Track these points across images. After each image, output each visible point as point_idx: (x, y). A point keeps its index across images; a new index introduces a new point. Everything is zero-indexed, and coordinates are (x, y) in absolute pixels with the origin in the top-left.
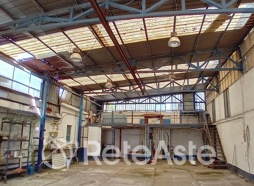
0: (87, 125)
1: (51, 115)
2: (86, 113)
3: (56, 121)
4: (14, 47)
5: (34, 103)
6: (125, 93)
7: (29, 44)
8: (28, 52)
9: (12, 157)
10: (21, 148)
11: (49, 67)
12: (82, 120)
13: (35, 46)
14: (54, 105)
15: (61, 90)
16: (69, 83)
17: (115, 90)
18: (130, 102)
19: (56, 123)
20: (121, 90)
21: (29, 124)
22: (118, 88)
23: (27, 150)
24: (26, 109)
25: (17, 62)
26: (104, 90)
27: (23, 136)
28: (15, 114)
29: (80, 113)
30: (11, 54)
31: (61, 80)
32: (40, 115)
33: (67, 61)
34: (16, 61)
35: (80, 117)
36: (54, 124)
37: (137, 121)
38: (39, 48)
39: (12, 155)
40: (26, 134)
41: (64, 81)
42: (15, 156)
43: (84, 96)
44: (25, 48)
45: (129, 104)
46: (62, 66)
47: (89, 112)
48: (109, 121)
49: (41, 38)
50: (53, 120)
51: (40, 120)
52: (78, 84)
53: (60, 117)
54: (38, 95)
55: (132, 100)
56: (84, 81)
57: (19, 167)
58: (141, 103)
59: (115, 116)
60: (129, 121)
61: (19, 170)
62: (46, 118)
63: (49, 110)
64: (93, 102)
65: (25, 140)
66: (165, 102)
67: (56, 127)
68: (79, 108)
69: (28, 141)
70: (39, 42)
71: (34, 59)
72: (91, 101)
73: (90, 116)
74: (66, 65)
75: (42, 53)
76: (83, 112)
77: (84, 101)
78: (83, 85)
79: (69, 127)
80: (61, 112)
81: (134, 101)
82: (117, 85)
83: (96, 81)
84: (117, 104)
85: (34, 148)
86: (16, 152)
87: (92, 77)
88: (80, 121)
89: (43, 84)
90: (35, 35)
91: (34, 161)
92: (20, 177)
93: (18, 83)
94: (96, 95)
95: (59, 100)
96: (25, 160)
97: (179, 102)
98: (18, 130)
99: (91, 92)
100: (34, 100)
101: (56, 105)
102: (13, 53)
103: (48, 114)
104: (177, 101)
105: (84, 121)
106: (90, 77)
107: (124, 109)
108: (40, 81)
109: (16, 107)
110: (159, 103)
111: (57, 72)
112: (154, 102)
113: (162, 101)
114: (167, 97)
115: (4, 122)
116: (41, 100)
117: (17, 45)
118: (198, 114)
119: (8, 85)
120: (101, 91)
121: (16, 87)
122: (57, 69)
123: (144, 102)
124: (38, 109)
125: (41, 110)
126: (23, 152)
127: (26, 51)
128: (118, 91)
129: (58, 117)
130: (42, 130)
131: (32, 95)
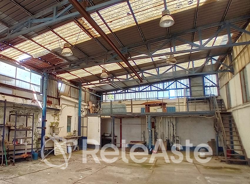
0: (86, 116)
1: (52, 107)
2: (85, 104)
3: (56, 112)
4: (14, 50)
5: (35, 97)
6: (123, 82)
7: (26, 46)
8: (26, 53)
9: (19, 144)
10: (26, 136)
11: (46, 64)
12: (82, 111)
13: (31, 47)
14: (54, 98)
15: (60, 84)
16: (67, 76)
17: (111, 80)
18: (129, 91)
19: (56, 115)
20: (118, 79)
21: (32, 116)
22: (115, 77)
23: (31, 138)
24: (29, 102)
25: (19, 63)
26: (101, 81)
27: (27, 126)
28: (20, 107)
29: (79, 104)
30: (13, 56)
31: (59, 75)
32: (42, 107)
33: (61, 56)
34: (17, 62)
35: (79, 108)
36: (55, 115)
37: (137, 110)
38: (34, 48)
39: (18, 142)
40: (30, 124)
41: (61, 75)
42: (21, 143)
43: (82, 88)
44: (23, 50)
45: (128, 93)
46: (57, 61)
47: (88, 103)
48: (108, 111)
49: (34, 39)
50: (53, 111)
51: (42, 112)
52: (75, 77)
53: (60, 108)
54: (38, 89)
55: (131, 89)
56: (80, 73)
57: (25, 153)
58: (141, 91)
59: (114, 106)
60: (129, 110)
61: (25, 155)
62: (47, 110)
63: (49, 103)
64: (92, 93)
65: (30, 130)
66: (168, 88)
67: (56, 118)
68: (78, 99)
69: (31, 130)
70: (33, 43)
71: (32, 58)
72: (90, 92)
73: (89, 107)
74: (61, 60)
75: (38, 52)
76: (82, 103)
77: (83, 93)
78: (80, 77)
79: (69, 118)
80: (61, 104)
81: (134, 89)
82: (113, 74)
83: (92, 73)
84: (116, 94)
85: (38, 136)
86: (22, 140)
87: (87, 69)
88: (80, 112)
89: (42, 80)
90: (29, 37)
91: (38, 148)
92: (26, 161)
93: (20, 81)
94: (94, 86)
95: (58, 93)
96: (30, 147)
97: (185, 87)
98: (24, 121)
99: (89, 83)
100: (35, 95)
101: (55, 98)
102: (14, 55)
103: (49, 107)
104: (183, 86)
105: (84, 111)
106: (85, 69)
107: (124, 99)
108: (40, 77)
109: (20, 101)
110: (161, 90)
111: (54, 68)
112: (156, 89)
113: (165, 87)
114: (170, 83)
115: (11, 115)
116: (42, 94)
117: (16, 48)
118: (208, 100)
119: (12, 83)
120: (98, 82)
121: (18, 84)
122: (54, 65)
123: (145, 90)
124: (39, 102)
125: (42, 103)
126: (28, 140)
127: (24, 53)
128: (115, 80)
129: (58, 109)
130: (44, 121)
131: (33, 91)
